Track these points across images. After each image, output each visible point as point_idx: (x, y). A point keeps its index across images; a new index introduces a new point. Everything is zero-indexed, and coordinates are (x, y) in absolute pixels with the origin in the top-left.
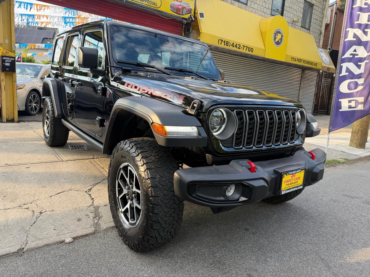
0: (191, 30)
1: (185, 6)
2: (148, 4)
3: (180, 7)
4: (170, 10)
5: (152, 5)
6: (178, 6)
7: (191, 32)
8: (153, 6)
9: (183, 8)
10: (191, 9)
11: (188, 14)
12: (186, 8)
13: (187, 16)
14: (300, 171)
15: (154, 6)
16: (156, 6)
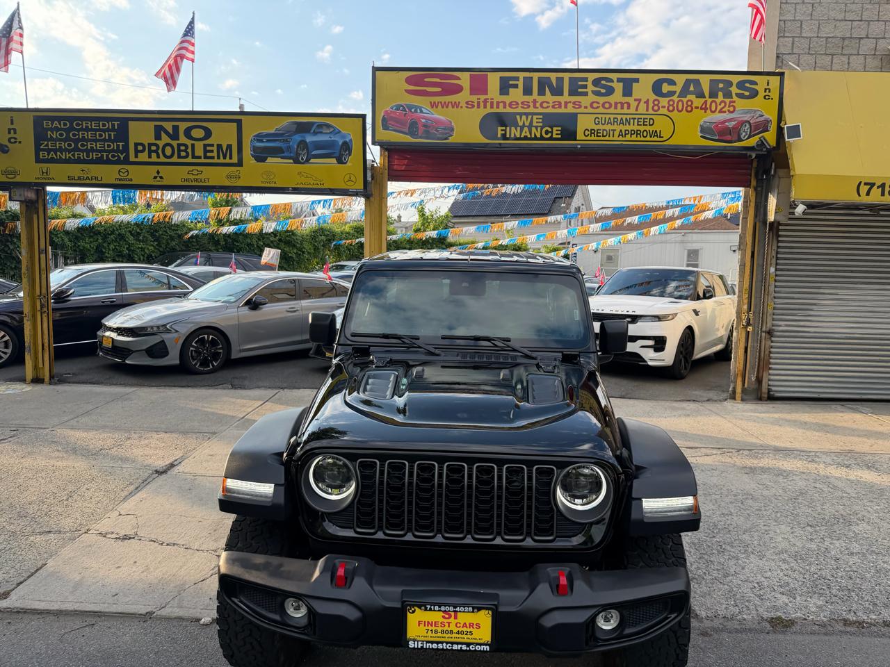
0: (775, 172)
1: (745, 119)
2: (639, 139)
3: (730, 125)
4: (702, 137)
5: (648, 138)
6: (723, 122)
7: (774, 176)
8: (652, 139)
9: (743, 123)
10: (768, 122)
11: (754, 135)
12: (751, 122)
13: (753, 142)
14: (471, 609)
15: (656, 139)
16: (661, 137)
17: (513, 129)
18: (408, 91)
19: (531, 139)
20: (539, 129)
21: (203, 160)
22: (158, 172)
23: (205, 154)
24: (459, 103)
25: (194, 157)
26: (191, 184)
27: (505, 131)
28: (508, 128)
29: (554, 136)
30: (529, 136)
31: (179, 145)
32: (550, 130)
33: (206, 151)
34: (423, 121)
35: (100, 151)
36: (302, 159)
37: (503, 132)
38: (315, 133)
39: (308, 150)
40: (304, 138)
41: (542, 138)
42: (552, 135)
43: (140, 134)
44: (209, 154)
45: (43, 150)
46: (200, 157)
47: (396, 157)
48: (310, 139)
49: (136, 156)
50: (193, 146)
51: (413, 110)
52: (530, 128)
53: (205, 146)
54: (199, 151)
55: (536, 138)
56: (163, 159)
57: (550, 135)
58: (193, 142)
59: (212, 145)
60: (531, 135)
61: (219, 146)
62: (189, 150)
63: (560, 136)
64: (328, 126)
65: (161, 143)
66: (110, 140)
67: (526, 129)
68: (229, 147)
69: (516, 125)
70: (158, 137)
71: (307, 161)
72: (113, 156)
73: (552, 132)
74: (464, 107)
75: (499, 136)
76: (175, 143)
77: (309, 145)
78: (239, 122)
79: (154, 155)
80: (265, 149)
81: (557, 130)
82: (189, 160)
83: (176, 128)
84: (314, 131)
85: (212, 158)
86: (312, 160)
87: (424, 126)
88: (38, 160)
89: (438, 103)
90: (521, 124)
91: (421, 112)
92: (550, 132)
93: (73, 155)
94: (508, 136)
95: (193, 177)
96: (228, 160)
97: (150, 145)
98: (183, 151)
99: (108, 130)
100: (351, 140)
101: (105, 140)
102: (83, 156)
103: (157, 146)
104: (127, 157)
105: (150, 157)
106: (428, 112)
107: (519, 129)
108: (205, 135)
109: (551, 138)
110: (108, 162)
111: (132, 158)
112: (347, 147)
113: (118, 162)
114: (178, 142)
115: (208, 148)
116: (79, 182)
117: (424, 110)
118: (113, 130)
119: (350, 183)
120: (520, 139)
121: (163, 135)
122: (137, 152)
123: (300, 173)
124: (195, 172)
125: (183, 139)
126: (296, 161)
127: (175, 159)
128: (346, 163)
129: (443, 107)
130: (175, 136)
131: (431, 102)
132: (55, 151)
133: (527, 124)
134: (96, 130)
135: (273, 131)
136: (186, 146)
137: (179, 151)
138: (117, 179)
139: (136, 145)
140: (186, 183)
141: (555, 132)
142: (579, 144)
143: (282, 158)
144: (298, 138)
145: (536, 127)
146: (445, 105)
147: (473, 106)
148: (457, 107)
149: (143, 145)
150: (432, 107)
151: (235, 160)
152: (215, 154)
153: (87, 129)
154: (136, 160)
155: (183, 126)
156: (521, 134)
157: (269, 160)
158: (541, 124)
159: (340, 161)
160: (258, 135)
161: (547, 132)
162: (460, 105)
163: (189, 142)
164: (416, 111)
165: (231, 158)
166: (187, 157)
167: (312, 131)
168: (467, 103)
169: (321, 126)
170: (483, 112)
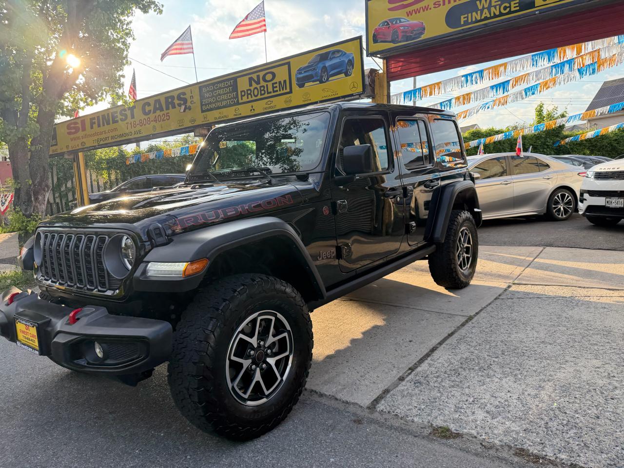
17: (474, 14)
18: (390, 9)
19: (491, 18)
20: (498, 7)
21: (273, 94)
22: (252, 107)
23: (273, 89)
24: (428, 5)
25: (268, 93)
26: (268, 110)
27: (467, 17)
28: (470, 15)
29: (513, 9)
30: (489, 16)
31: (261, 87)
32: (508, 5)
33: (273, 88)
34: (402, 28)
35: (226, 100)
36: (324, 79)
37: (466, 19)
38: (331, 59)
39: (327, 73)
40: (324, 64)
41: (501, 14)
42: (510, 9)
43: (243, 84)
44: (275, 89)
45: (204, 105)
46: (271, 92)
47: (393, 62)
48: (328, 64)
49: (242, 99)
50: (267, 85)
51: (394, 23)
52: (489, 9)
53: (273, 84)
54: (270, 89)
55: (495, 16)
56: (254, 98)
57: (508, 9)
58: (266, 83)
59: (276, 83)
60: (490, 14)
61: (280, 82)
62: (266, 89)
63: (518, 8)
64: (338, 51)
65: (252, 88)
66: (230, 92)
67: (486, 11)
68: (285, 81)
69: (476, 10)
70: (251, 85)
71: (327, 80)
72: (232, 102)
73: (510, 7)
74: (432, 8)
75: (462, 23)
76: (258, 86)
77: (328, 68)
78: (289, 64)
79: (250, 96)
80: (303, 77)
81: (515, 4)
82: (266, 95)
83: (258, 77)
84: (330, 58)
85: (277, 91)
86: (330, 79)
87: (403, 32)
88: (203, 111)
89: (412, 11)
90: (480, 7)
91: (400, 22)
92: (508, 7)
93: (216, 105)
94: (470, 21)
95: (268, 106)
96: (285, 91)
97: (247, 90)
98: (262, 90)
99: (229, 86)
100: (353, 57)
101: (227, 93)
102: (219, 104)
103: (250, 90)
104: (238, 100)
105: (248, 98)
106: (404, 20)
107: (479, 12)
108: (273, 76)
109: (510, 12)
110: (231, 106)
111: (240, 101)
112: (351, 63)
113: (235, 104)
114: (260, 85)
115: (275, 85)
116: (219, 120)
117: (402, 20)
118: (231, 86)
119: (354, 89)
120: (481, 20)
121: (253, 83)
122: (242, 96)
123: (323, 90)
124: (269, 103)
125: (262, 83)
126: (321, 82)
127: (259, 97)
128: (350, 75)
129: (416, 13)
130: (258, 83)
131: (407, 13)
132: (208, 104)
133: (486, 6)
134: (223, 88)
135: (307, 65)
136: (264, 87)
137: (261, 91)
138: (235, 115)
139: (241, 92)
140: (265, 111)
141: (513, 6)
142: (537, 11)
143: (313, 82)
144: (321, 65)
145: (495, 7)
146: (417, 11)
147: (440, 5)
148: (427, 10)
149: (244, 91)
150: (408, 15)
151: (288, 90)
152: (278, 89)
153: (220, 88)
154: (242, 101)
155: (261, 74)
156: (481, 16)
157: (307, 84)
158: (499, 3)
159: (347, 75)
160: (298, 70)
161: (505, 8)
162: (429, 7)
163: (265, 84)
164: (396, 23)
165: (286, 89)
166: (264, 94)
167: (329, 59)
168: (435, 4)
169: (334, 52)
170: (448, 7)
